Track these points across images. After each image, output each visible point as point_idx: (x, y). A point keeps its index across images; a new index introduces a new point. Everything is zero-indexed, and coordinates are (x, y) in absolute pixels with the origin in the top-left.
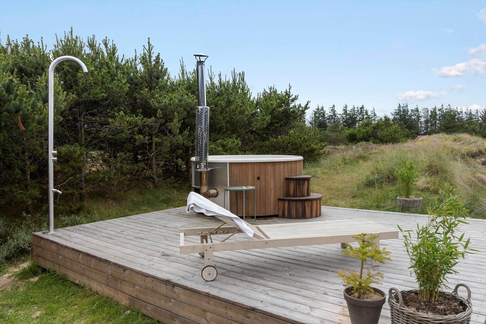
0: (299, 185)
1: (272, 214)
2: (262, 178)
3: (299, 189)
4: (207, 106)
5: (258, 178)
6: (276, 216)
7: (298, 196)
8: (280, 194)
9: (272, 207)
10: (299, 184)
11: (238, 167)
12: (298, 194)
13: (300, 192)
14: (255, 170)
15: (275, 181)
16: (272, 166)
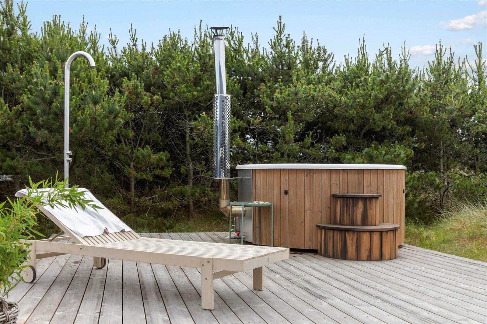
0: (347, 207)
1: (306, 247)
2: (291, 192)
3: (347, 212)
4: (227, 94)
5: (286, 193)
6: (314, 252)
7: (345, 223)
8: (322, 219)
9: (307, 238)
10: (347, 205)
11: (262, 175)
12: (346, 220)
13: (348, 217)
14: (282, 180)
15: (312, 198)
16: (307, 175)
